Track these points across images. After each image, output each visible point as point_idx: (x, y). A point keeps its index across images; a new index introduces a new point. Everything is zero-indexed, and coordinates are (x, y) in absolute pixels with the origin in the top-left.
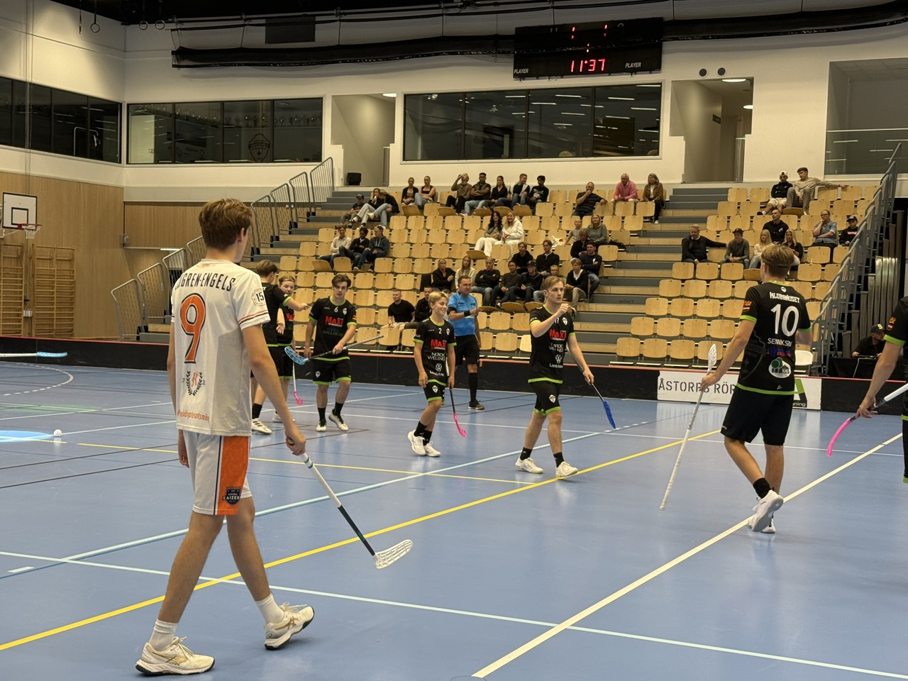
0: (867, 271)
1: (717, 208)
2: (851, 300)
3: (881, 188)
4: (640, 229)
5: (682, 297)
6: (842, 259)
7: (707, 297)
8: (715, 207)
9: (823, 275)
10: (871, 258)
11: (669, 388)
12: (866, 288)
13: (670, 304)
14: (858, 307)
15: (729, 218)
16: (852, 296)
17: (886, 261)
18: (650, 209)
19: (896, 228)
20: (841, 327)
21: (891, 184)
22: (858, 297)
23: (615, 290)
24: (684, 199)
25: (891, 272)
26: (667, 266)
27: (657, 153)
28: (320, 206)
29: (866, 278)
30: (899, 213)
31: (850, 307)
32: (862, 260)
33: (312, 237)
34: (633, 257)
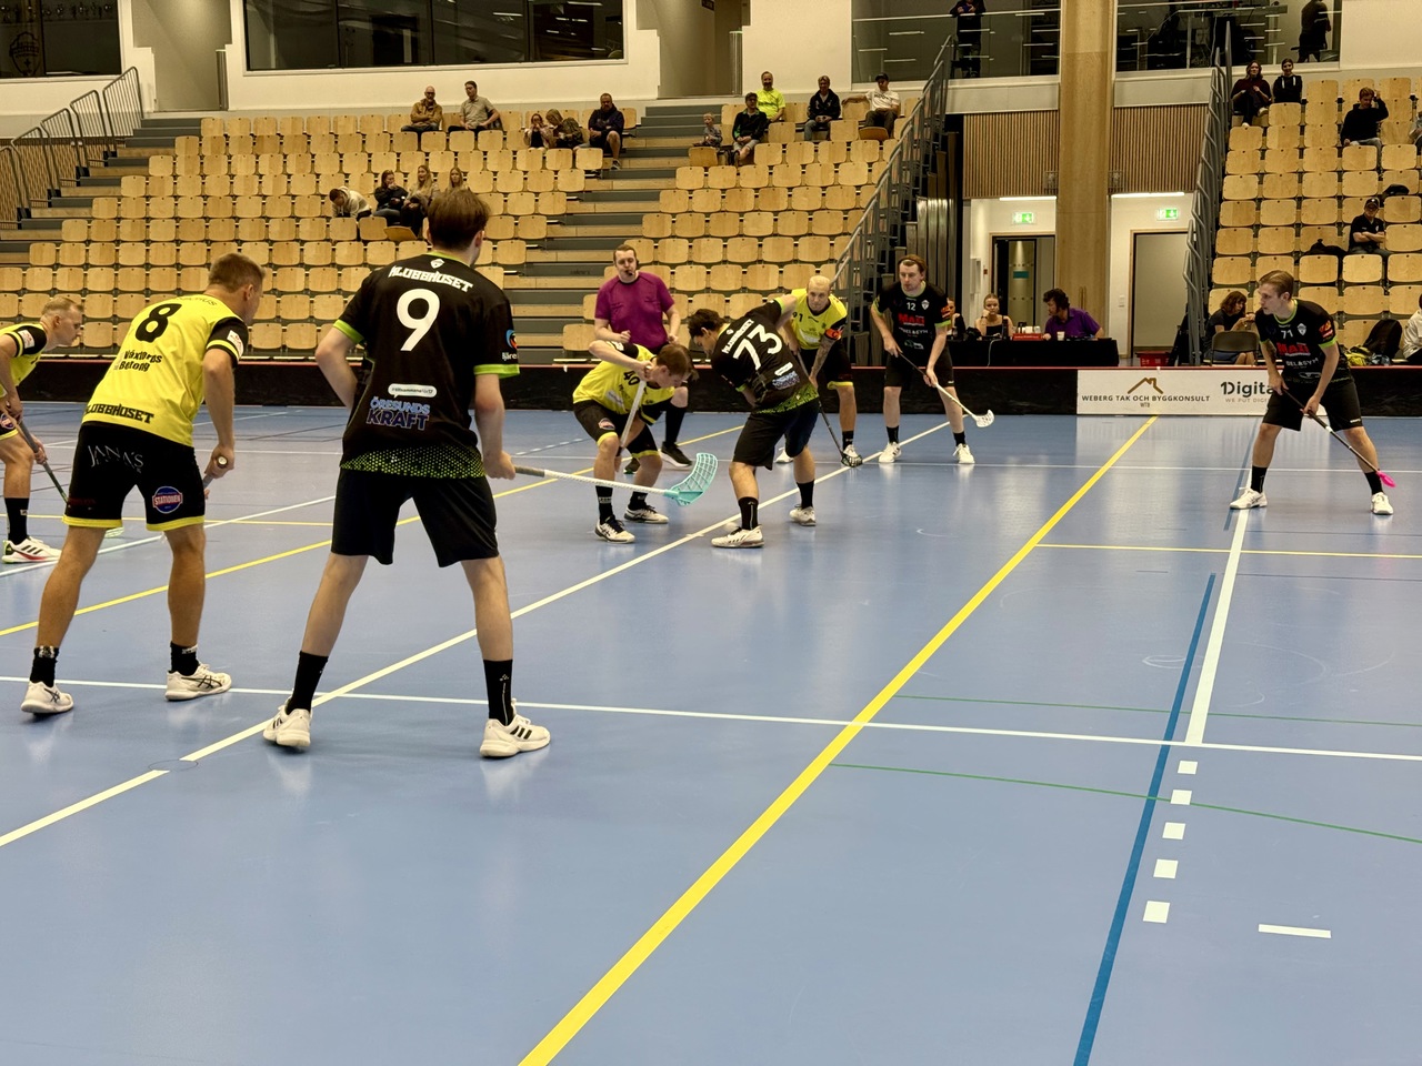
0: (904, 218)
2: (882, 260)
3: (923, 101)
10: (911, 199)
12: (903, 243)
16: (882, 253)
17: (934, 205)
19: (947, 156)
20: (867, 297)
21: (937, 96)
22: (893, 253)
23: (563, 256)
24: (661, 122)
25: (943, 221)
26: (636, 219)
27: (621, 56)
28: (123, 142)
29: (903, 228)
30: (951, 135)
31: (881, 270)
32: (896, 202)
33: (112, 190)
34: (589, 207)
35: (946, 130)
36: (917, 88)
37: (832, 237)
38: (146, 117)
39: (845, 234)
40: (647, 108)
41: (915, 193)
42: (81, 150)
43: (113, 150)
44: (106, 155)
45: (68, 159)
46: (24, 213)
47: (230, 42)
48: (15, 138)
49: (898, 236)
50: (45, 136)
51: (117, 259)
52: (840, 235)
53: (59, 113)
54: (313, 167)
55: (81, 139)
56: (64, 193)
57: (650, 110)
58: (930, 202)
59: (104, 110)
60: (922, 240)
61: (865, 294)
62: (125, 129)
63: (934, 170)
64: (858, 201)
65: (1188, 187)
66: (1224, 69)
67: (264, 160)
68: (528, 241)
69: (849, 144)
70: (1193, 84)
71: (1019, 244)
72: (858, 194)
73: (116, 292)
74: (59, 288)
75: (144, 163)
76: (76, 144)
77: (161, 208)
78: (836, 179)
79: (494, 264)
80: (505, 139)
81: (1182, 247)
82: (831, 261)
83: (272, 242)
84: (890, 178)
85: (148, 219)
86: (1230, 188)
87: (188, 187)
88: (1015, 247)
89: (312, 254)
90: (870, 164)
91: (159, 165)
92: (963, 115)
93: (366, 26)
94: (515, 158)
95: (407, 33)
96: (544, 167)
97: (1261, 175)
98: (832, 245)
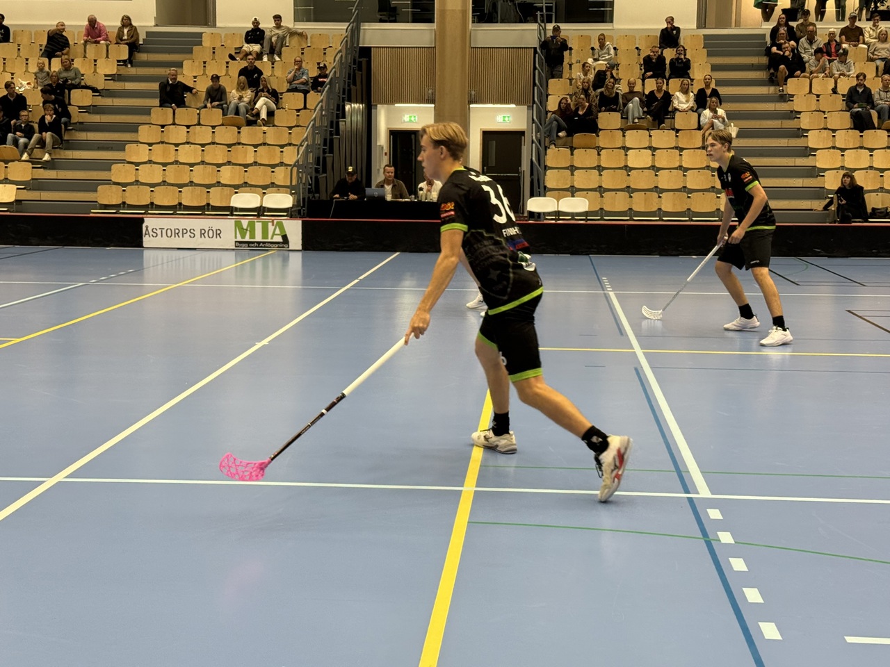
0: (338, 117)
1: (192, 53)
2: (325, 145)
3: (346, 37)
4: (114, 73)
5: (162, 142)
6: (315, 106)
7: (188, 143)
8: (191, 52)
9: (297, 120)
10: (341, 104)
11: (155, 235)
12: (338, 133)
13: (150, 150)
14: (331, 151)
15: (205, 63)
16: (325, 140)
17: (354, 107)
18: (124, 53)
19: (362, 75)
20: (317, 171)
21: (355, 33)
22: (332, 141)
23: (92, 136)
25: (359, 118)
29: (338, 124)
30: (364, 60)
31: (324, 151)
32: (333, 105)
34: (108, 102)
35: (360, 57)
36: (342, 27)
37: (290, 128)
39: (298, 126)
41: (343, 101)
49: (334, 127)
52: (294, 127)
57: (148, 33)
58: (353, 105)
60: (348, 132)
61: (316, 168)
63: (355, 84)
65: (518, 103)
92: (371, 47)
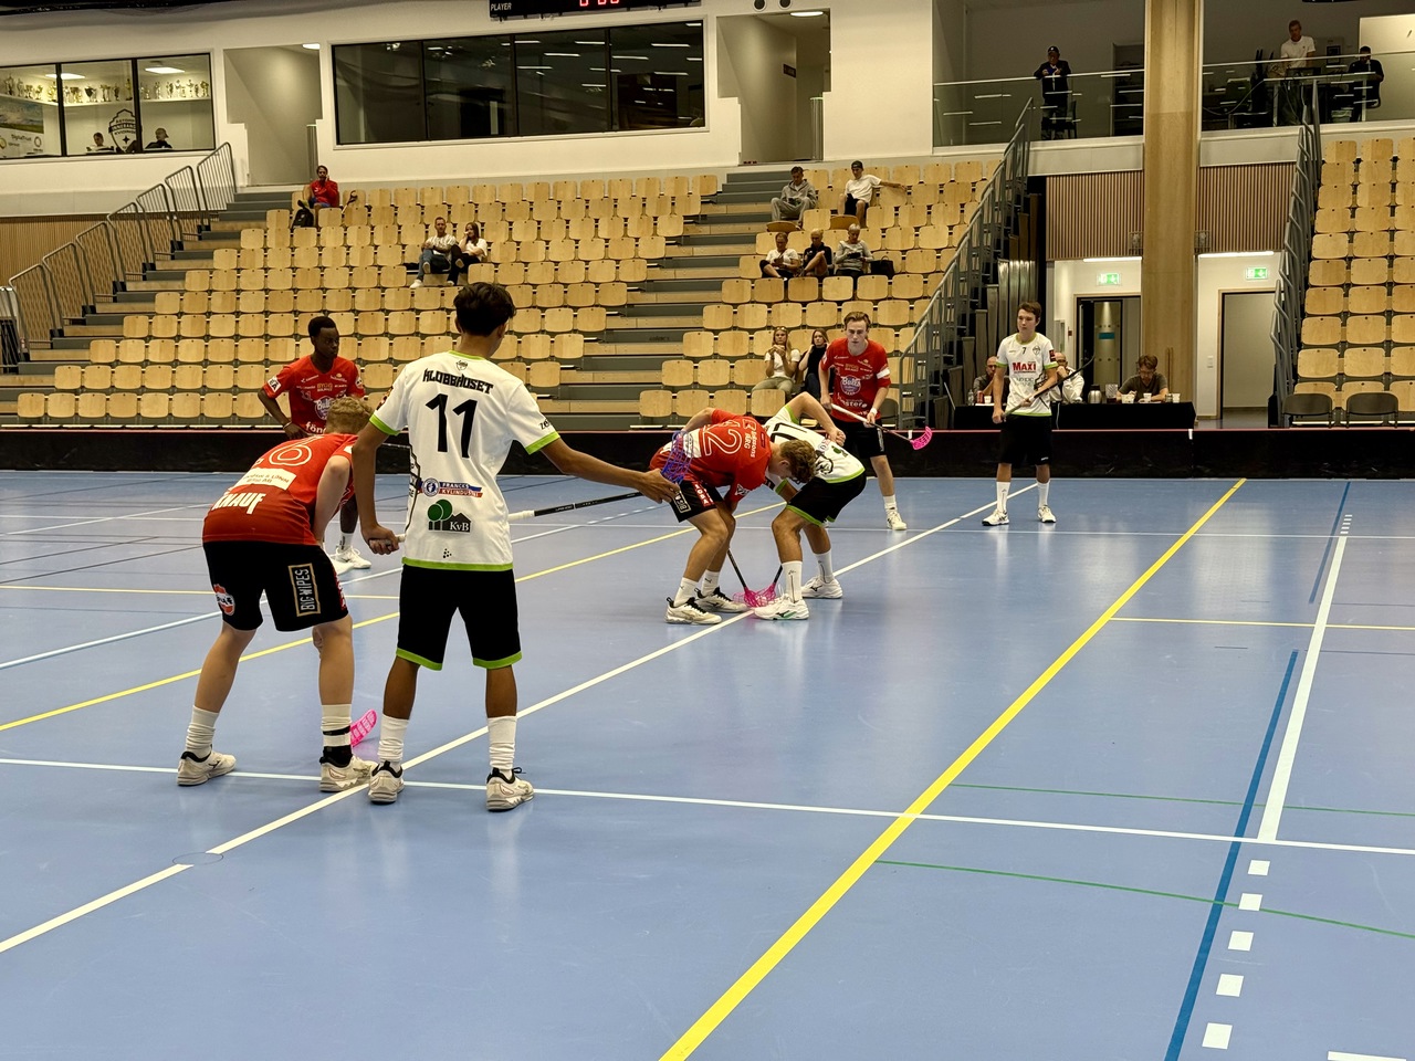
0: (986, 281)
2: (962, 323)
4: (680, 234)
5: (735, 328)
9: (925, 290)
10: (992, 262)
12: (984, 306)
13: (716, 339)
14: (973, 333)
16: (963, 316)
17: (1015, 267)
18: (695, 205)
19: (1029, 218)
20: (948, 361)
22: (973, 317)
23: (643, 323)
24: (742, 189)
25: (1023, 281)
26: (716, 285)
27: (702, 124)
28: (217, 216)
29: (984, 291)
30: (1033, 196)
31: (961, 333)
32: (977, 265)
33: (205, 263)
34: (669, 274)
35: (1028, 192)
36: (999, 150)
37: (912, 301)
38: (239, 191)
39: (925, 298)
40: (728, 175)
41: (996, 256)
42: (175, 224)
43: (206, 222)
44: (200, 228)
45: (163, 233)
46: (119, 287)
47: (321, 117)
48: (111, 213)
49: (979, 297)
50: (140, 211)
51: (207, 330)
52: (920, 298)
53: (154, 188)
54: (399, 238)
55: (176, 213)
56: (159, 266)
57: (731, 177)
58: (1011, 263)
59: (198, 185)
60: (1004, 302)
61: (945, 358)
62: (218, 204)
63: (1016, 232)
64: (938, 264)
65: (1276, 246)
66: (1311, 127)
67: (352, 231)
68: (608, 308)
69: (929, 207)
70: (1278, 143)
71: (1107, 304)
72: (938, 257)
73: (206, 363)
74: (151, 359)
75: (236, 236)
76: (171, 218)
77: (252, 280)
78: (916, 242)
79: (575, 331)
80: (587, 207)
81: (1269, 308)
82: (911, 324)
83: (357, 312)
84: (970, 241)
85: (238, 291)
86: (1319, 246)
87: (279, 260)
88: (1102, 307)
89: (397, 323)
90: (951, 227)
91: (250, 238)
92: (1045, 177)
93: (455, 99)
94: (597, 226)
95: (494, 105)
96: (625, 235)
97: (1351, 234)
98: (912, 308)
